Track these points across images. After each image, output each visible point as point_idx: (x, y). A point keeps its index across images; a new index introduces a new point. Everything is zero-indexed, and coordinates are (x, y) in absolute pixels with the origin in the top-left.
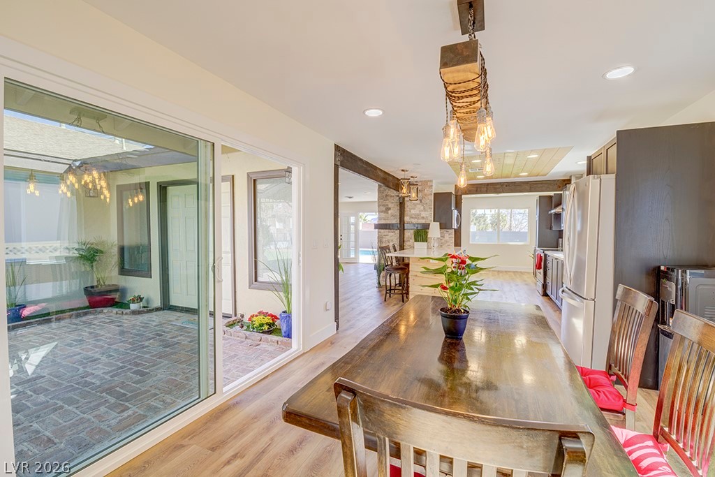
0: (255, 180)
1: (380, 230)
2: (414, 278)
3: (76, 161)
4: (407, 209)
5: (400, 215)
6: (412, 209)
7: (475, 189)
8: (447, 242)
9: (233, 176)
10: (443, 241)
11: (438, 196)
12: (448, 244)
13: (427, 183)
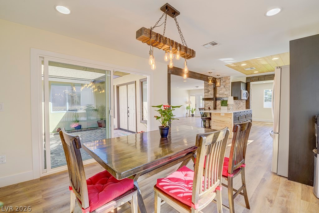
0: (142, 82)
1: (205, 101)
2: (213, 122)
3: (93, 80)
4: (218, 91)
5: (214, 94)
6: (220, 90)
7: (258, 79)
8: (242, 106)
9: (136, 81)
10: (239, 106)
11: (233, 84)
12: (242, 107)
13: (227, 78)
